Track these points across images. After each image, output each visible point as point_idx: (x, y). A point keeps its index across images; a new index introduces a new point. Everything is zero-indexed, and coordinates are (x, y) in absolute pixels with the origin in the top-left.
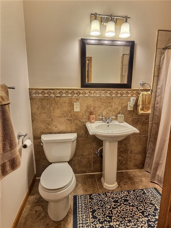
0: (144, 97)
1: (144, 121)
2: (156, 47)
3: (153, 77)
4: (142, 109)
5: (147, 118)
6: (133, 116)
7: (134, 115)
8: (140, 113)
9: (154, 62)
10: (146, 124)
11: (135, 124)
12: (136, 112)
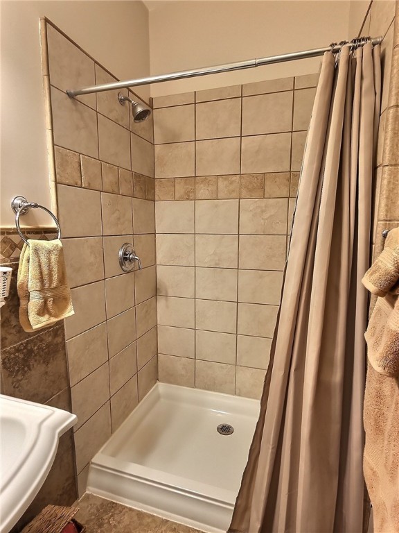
0: (43, 259)
1: (48, 346)
2: (46, 78)
3: (52, 185)
4: (43, 310)
5: (58, 330)
6: (7, 342)
7: (9, 337)
8: (34, 327)
9: (49, 133)
10: (56, 351)
11: (18, 371)
12: (14, 323)
